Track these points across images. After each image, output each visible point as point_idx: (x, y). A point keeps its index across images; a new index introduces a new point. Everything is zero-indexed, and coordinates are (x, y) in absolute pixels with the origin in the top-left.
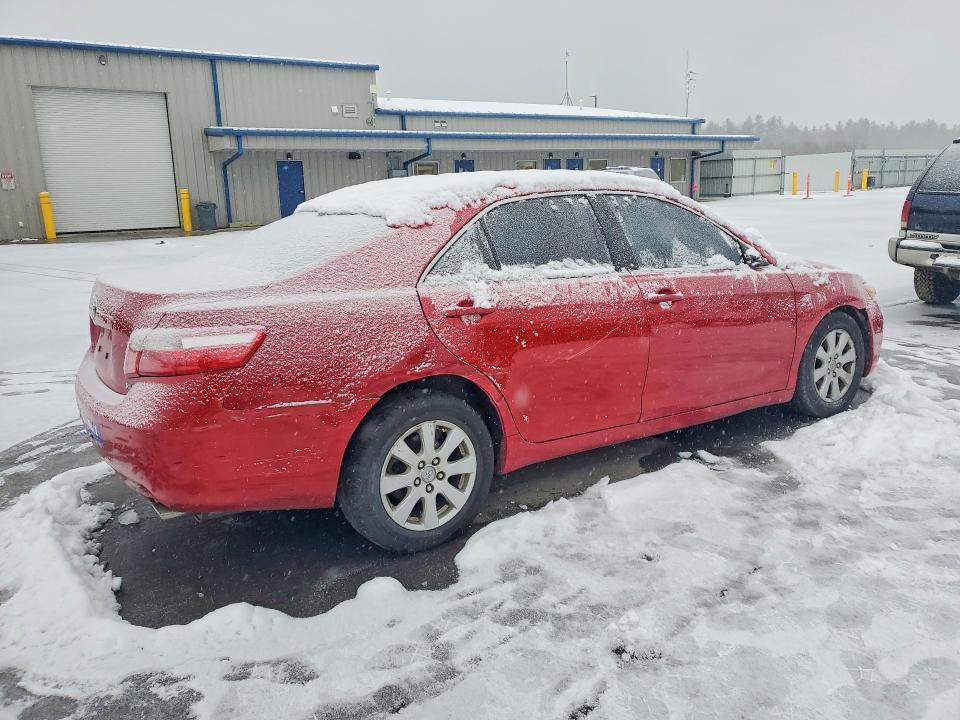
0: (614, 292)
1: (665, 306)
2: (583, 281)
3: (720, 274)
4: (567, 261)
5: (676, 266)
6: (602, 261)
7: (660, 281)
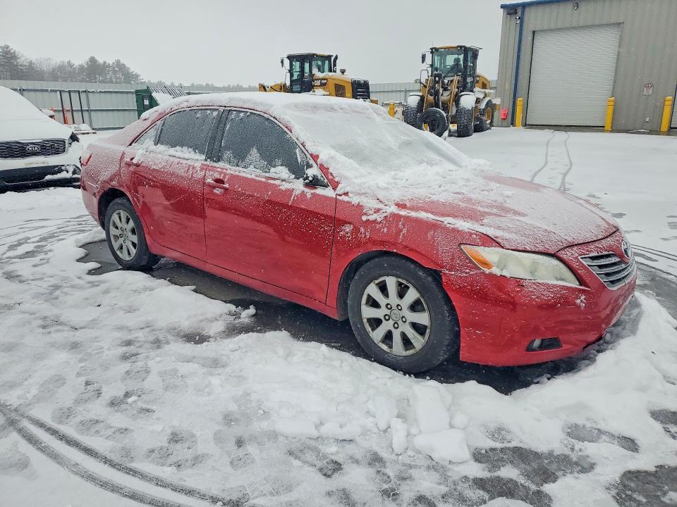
0: (191, 172)
1: (218, 191)
2: (181, 161)
3: (272, 182)
4: (185, 149)
5: (245, 167)
6: (201, 152)
7: (221, 173)
